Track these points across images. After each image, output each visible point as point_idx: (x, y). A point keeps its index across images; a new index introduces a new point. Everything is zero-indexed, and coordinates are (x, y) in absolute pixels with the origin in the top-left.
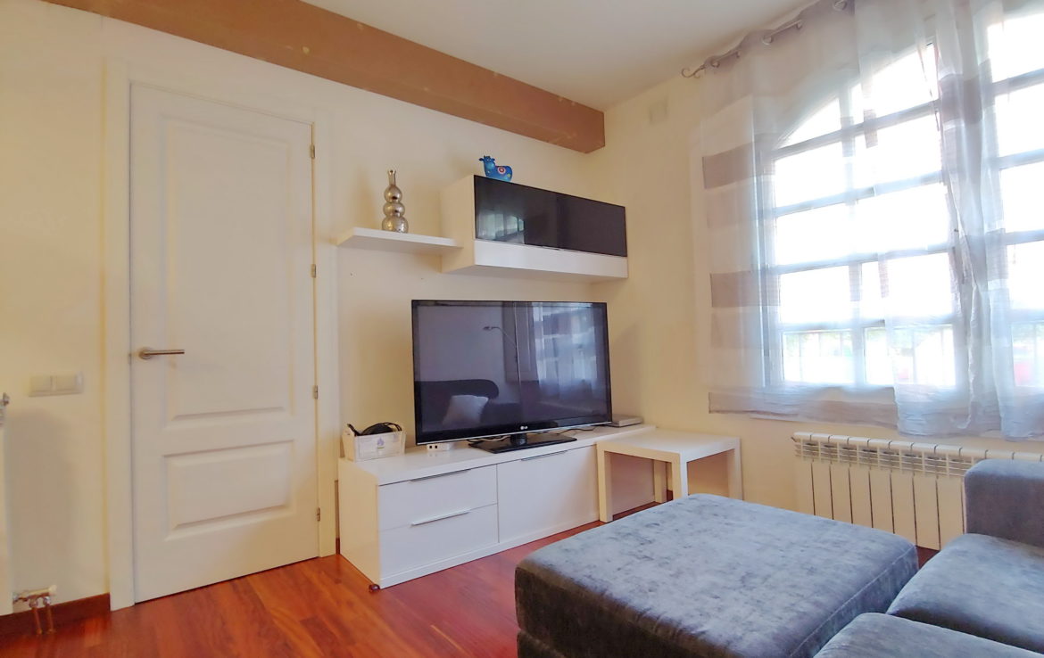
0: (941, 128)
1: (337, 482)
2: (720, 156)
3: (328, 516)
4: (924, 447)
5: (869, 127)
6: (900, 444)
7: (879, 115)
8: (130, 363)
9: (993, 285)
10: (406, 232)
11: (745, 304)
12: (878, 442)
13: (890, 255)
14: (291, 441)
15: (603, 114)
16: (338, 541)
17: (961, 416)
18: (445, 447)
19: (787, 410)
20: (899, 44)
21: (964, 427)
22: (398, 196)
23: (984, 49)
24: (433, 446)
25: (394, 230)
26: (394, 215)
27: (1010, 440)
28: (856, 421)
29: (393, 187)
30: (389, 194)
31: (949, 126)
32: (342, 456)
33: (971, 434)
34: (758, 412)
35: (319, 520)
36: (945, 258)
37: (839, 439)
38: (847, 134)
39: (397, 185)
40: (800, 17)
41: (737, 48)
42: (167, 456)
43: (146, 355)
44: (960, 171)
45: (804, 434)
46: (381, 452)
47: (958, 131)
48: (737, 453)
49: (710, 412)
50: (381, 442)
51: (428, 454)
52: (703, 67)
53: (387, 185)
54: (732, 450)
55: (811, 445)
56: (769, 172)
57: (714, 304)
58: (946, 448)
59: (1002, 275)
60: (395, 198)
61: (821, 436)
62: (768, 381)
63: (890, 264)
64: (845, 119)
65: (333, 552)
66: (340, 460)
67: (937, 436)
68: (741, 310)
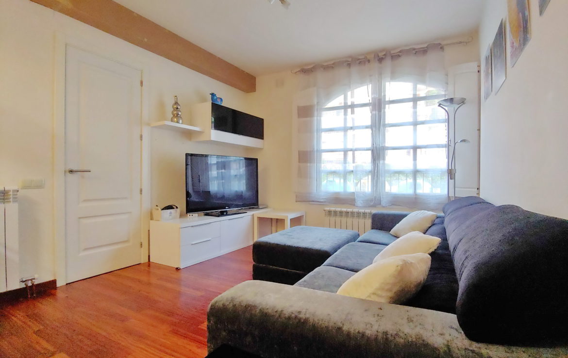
0: (371, 113)
1: (149, 231)
2: (304, 107)
3: (145, 244)
4: (362, 211)
5: (353, 106)
6: (355, 210)
7: (355, 103)
8: (65, 175)
9: (381, 162)
10: (182, 124)
11: (310, 163)
12: (349, 210)
13: (356, 150)
14: (131, 213)
15: (255, 78)
16: (149, 256)
17: (371, 200)
18: (195, 215)
19: (322, 200)
20: (362, 82)
21: (372, 204)
22: (179, 107)
23: (385, 91)
24: (191, 215)
25: (178, 122)
26: (176, 116)
27: (384, 207)
28: (343, 204)
29: (176, 103)
30: (175, 106)
31: (374, 112)
32: (152, 219)
33: (374, 206)
34: (313, 201)
35: (141, 247)
36: (370, 152)
37: (338, 209)
38: (345, 107)
39: (178, 102)
40: (333, 64)
41: (312, 68)
42: (80, 218)
43: (71, 171)
44: (375, 127)
45: (327, 209)
46: (171, 217)
47: (376, 114)
48: (304, 216)
49: (296, 202)
50: (171, 213)
51: (188, 219)
52: (299, 71)
53: (174, 102)
54: (303, 216)
55: (330, 212)
56: (320, 116)
57: (299, 162)
58: (368, 211)
59: (384, 159)
60: (177, 108)
61: (333, 209)
62: (316, 190)
63: (356, 152)
64: (345, 103)
65: (147, 261)
66: (151, 221)
67: (365, 207)
68: (309, 164)
